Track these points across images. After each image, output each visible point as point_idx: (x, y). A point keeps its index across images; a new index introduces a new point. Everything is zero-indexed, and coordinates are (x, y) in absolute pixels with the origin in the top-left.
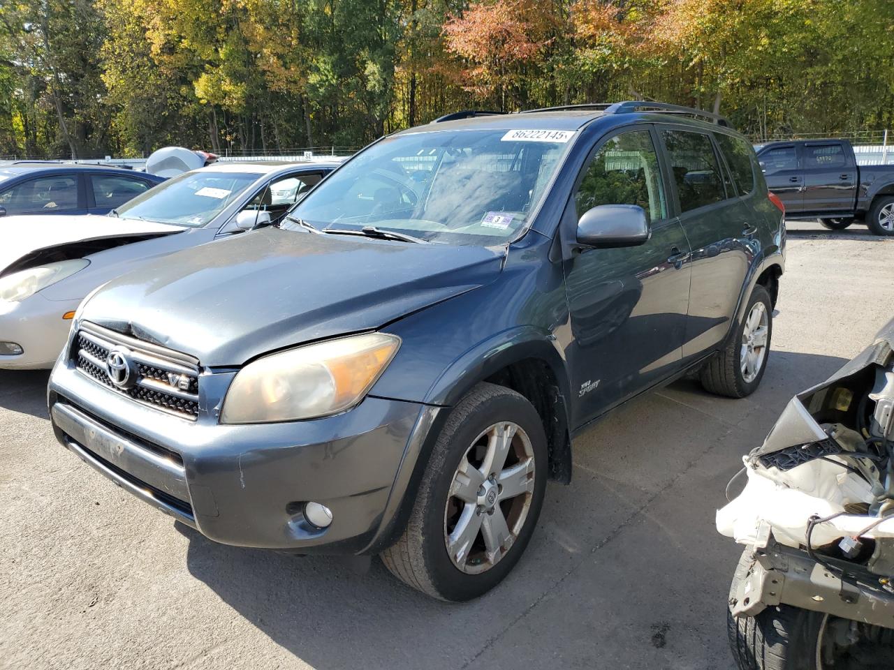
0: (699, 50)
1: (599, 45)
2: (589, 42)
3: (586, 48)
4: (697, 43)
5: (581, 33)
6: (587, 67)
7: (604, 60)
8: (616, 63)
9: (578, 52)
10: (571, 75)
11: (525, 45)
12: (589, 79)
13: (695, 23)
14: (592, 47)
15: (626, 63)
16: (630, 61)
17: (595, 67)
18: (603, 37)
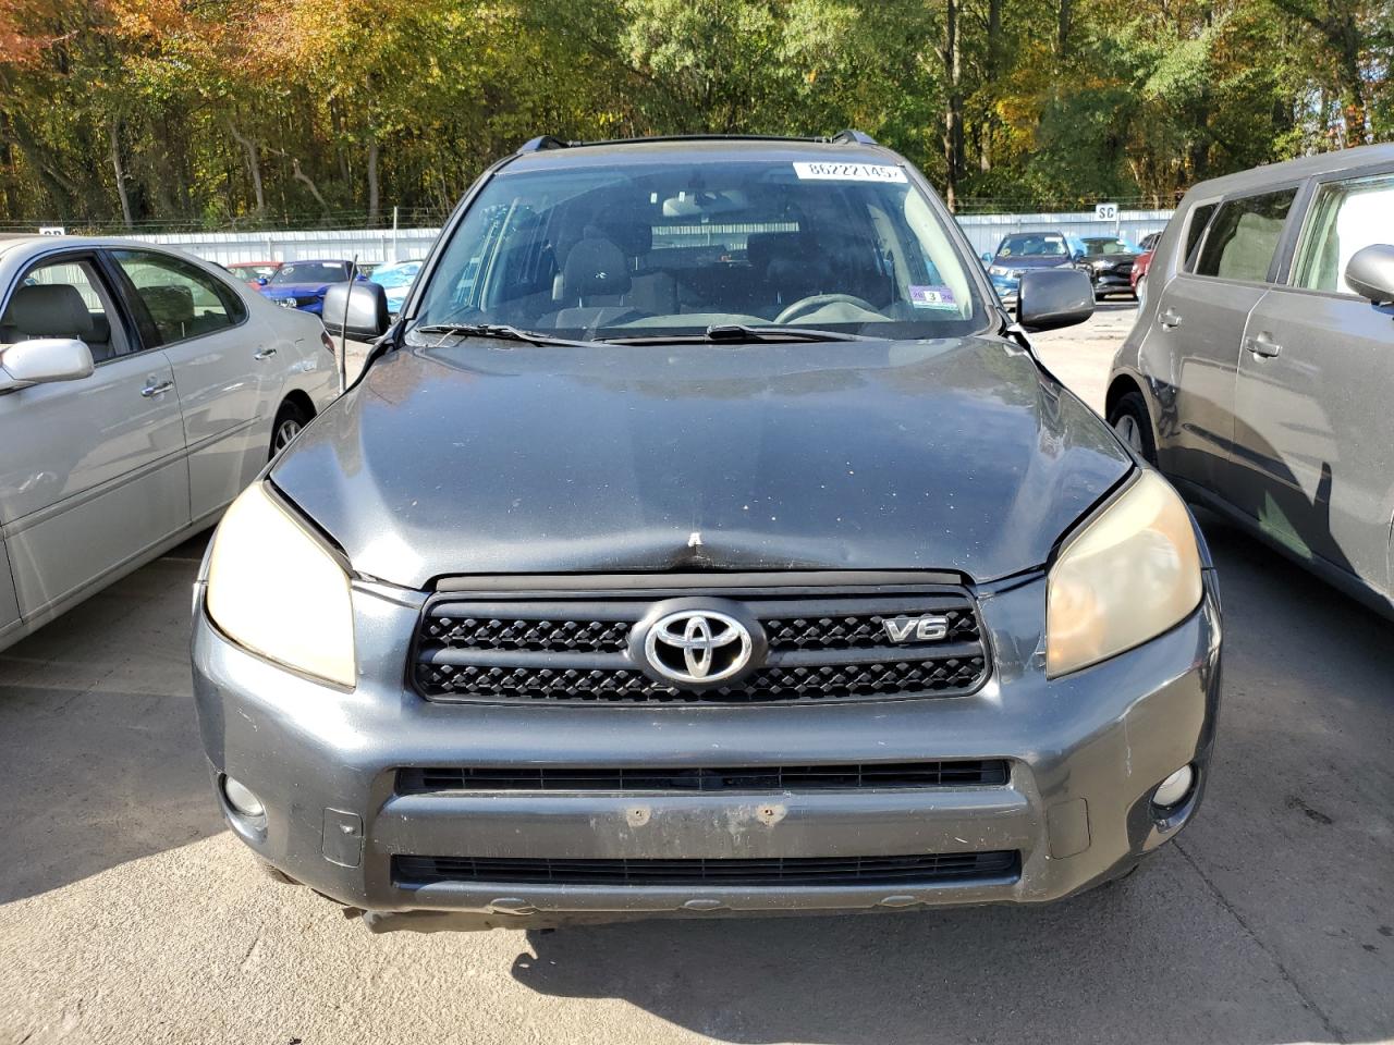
0: (337, 78)
1: (167, 53)
2: (147, 46)
3: (143, 56)
4: (333, 66)
5: (128, 29)
6: (150, 90)
7: (179, 80)
8: (204, 87)
9: (130, 62)
10: (119, 100)
11: (19, 40)
12: (160, 112)
13: (328, 36)
14: (155, 54)
15: (220, 88)
16: (228, 86)
17: (166, 91)
18: (173, 41)
